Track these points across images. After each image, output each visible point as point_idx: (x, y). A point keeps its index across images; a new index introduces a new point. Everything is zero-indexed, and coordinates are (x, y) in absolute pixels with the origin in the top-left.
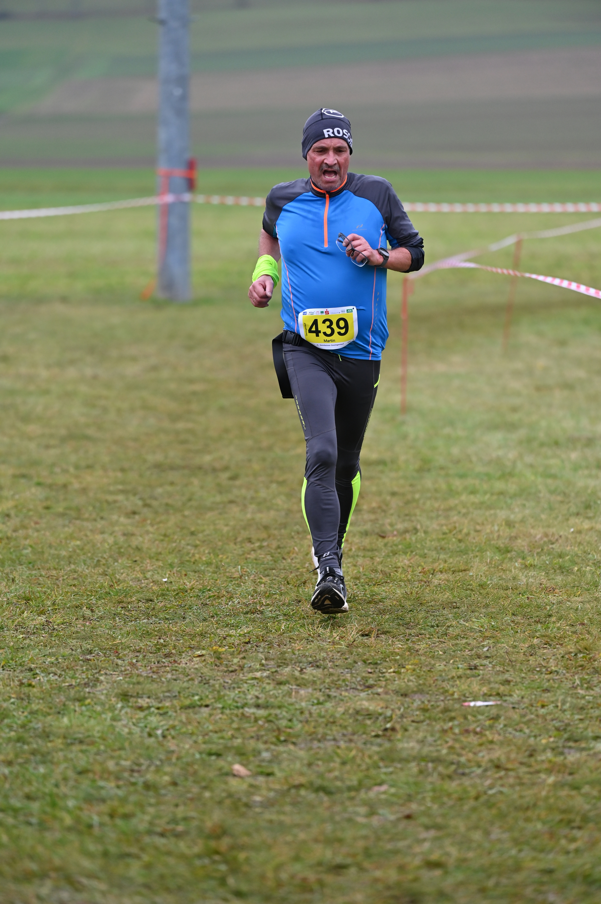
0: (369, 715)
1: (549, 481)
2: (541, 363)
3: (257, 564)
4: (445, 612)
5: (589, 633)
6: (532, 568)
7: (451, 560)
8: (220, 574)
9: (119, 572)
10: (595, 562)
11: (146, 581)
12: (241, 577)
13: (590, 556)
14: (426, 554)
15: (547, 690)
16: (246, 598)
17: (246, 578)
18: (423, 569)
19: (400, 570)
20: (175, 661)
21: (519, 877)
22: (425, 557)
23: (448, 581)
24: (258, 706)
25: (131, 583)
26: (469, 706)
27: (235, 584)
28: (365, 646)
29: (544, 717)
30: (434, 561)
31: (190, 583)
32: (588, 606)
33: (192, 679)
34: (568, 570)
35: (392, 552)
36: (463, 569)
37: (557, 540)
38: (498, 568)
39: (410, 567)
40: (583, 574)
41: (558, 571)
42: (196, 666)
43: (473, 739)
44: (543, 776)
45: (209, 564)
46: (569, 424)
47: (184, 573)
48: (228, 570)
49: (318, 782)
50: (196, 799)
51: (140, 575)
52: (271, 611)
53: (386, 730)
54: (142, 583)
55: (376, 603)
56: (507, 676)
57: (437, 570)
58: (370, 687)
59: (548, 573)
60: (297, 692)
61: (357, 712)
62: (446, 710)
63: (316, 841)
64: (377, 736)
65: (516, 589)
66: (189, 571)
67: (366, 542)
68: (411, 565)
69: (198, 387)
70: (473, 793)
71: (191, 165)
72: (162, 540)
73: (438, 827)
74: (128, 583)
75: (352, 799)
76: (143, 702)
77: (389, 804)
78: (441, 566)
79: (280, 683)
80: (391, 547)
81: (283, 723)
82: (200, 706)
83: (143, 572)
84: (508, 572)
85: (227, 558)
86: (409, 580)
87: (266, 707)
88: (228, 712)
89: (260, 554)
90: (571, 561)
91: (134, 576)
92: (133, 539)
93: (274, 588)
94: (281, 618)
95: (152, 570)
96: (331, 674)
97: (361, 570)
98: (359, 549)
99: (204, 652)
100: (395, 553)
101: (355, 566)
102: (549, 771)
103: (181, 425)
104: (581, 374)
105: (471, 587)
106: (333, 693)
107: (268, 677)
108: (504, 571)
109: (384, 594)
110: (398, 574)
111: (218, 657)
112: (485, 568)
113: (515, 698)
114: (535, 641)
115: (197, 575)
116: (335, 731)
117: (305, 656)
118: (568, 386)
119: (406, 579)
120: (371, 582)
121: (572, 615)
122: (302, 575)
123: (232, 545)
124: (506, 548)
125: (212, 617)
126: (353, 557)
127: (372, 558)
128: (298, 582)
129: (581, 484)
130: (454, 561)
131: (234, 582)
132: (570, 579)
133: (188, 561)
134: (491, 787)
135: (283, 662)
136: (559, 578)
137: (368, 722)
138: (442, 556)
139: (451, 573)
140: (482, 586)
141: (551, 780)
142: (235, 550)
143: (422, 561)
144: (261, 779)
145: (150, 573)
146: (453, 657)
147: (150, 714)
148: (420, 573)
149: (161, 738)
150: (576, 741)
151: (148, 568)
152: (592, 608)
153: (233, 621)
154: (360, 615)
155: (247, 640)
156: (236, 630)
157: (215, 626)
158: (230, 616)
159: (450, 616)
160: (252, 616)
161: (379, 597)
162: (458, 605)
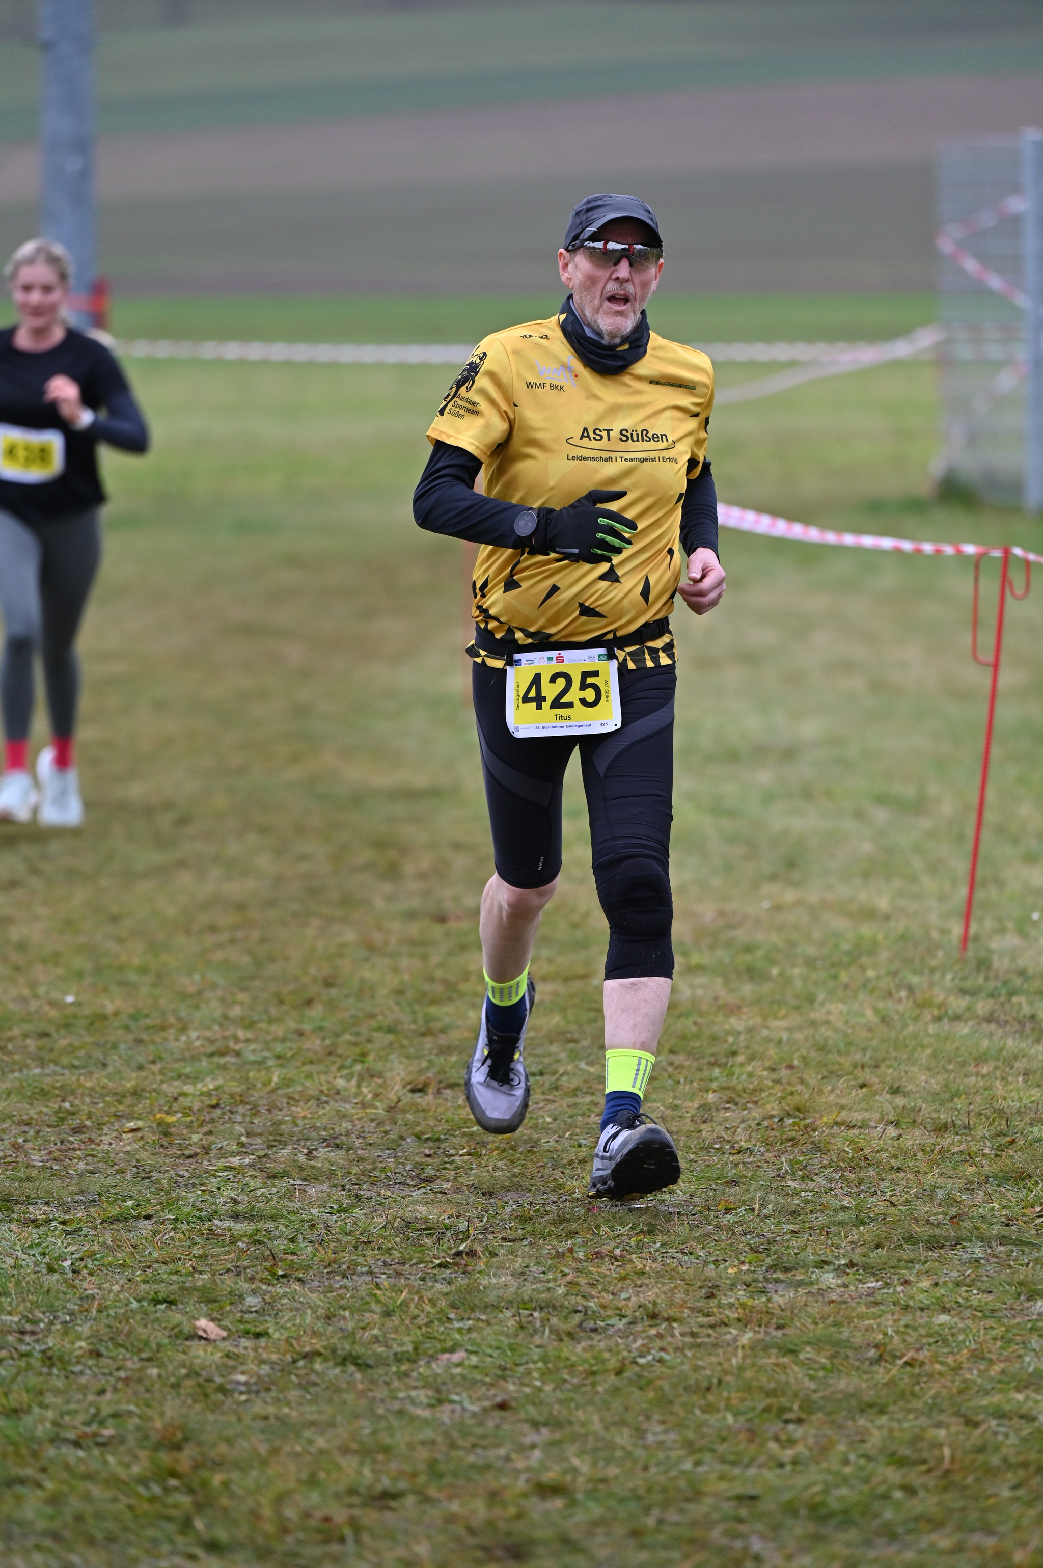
0: (429, 1229)
1: (725, 821)
3: (227, 969)
4: (554, 1048)
5: (802, 1081)
6: (698, 971)
7: (560, 959)
8: (164, 987)
10: (808, 959)
11: (37, 1001)
12: (200, 993)
13: (799, 949)
15: (733, 1183)
16: (209, 1028)
17: (210, 994)
20: (91, 1140)
21: (698, 1510)
23: (557, 995)
24: (236, 1217)
25: (11, 1005)
27: (189, 1005)
28: (419, 1109)
29: (730, 1229)
31: (113, 1003)
32: (799, 1035)
33: (122, 1172)
34: (761, 974)
35: (458, 946)
36: (581, 974)
37: (741, 922)
40: (789, 980)
41: (745, 976)
42: (128, 1148)
43: (609, 1269)
44: (732, 1331)
45: (144, 971)
46: (752, 723)
47: (102, 987)
48: (177, 981)
49: (345, 1348)
50: (135, 1380)
51: (26, 992)
52: (253, 1051)
53: (459, 1254)
54: (30, 1006)
55: (435, 1035)
58: (429, 1180)
59: (727, 980)
60: (303, 1191)
61: (408, 1224)
62: (562, 1220)
63: (345, 1451)
64: (444, 1266)
66: (110, 983)
67: (414, 929)
70: (613, 1363)
71: (99, 290)
72: (63, 931)
73: (555, 1423)
75: (404, 1376)
76: (38, 1212)
77: (467, 1383)
79: (274, 1176)
80: (457, 937)
81: (281, 1245)
82: (137, 1218)
83: (32, 986)
85: (176, 959)
87: (251, 1217)
88: (184, 1226)
89: (234, 954)
90: (766, 958)
91: (15, 994)
92: (13, 928)
93: (257, 1011)
94: (271, 1062)
95: (47, 983)
96: (361, 1159)
97: (407, 978)
98: (401, 941)
99: (140, 1124)
100: (463, 949)
101: (396, 971)
102: (743, 1323)
106: (365, 1192)
107: (251, 1166)
109: (447, 1020)
110: (470, 985)
111: (165, 1131)
113: (680, 1196)
114: (711, 1097)
115: (124, 989)
116: (371, 1258)
117: (314, 1128)
120: (424, 998)
121: (772, 1052)
122: (305, 987)
123: (183, 938)
125: (153, 1062)
126: (391, 955)
127: (424, 957)
128: (300, 1001)
129: (777, 825)
130: (566, 961)
131: (188, 1002)
132: (765, 989)
133: (108, 966)
134: (643, 1352)
135: (277, 1139)
136: (747, 989)
137: (428, 1242)
139: (561, 981)
141: (747, 1337)
142: (189, 946)
144: (246, 1344)
145: (43, 988)
146: (570, 1126)
147: (51, 1233)
149: (69, 1275)
150: (787, 1270)
151: (40, 979)
152: (807, 1039)
153: (188, 1070)
154: (408, 1057)
155: (214, 1102)
156: (194, 1084)
157: (159, 1078)
158: (183, 1060)
159: (563, 1056)
160: (222, 1061)
161: (438, 1025)
162: (576, 1036)
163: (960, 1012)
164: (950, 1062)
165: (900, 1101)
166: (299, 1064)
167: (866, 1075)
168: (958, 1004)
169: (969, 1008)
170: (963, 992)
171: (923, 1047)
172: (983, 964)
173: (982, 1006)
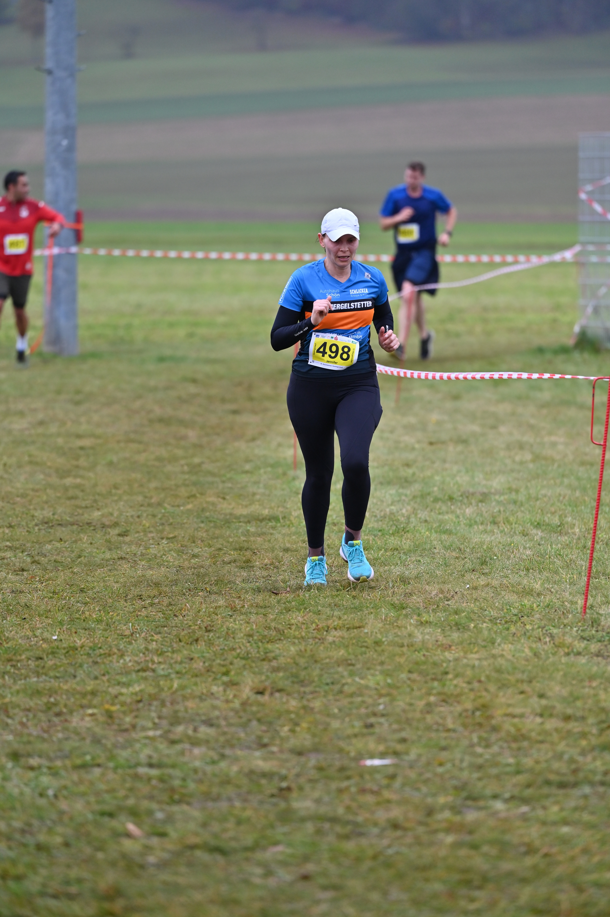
0: (264, 775)
1: (444, 537)
2: (434, 417)
3: (148, 621)
4: (340, 669)
5: (486, 690)
6: (427, 625)
7: (346, 617)
8: (111, 631)
9: (8, 630)
10: (492, 618)
11: (36, 639)
12: (132, 635)
13: (487, 612)
14: (320, 611)
15: (444, 749)
16: (137, 655)
17: (138, 635)
18: (317, 626)
19: (294, 627)
20: (66, 721)
22: (319, 614)
23: (343, 638)
24: (151, 766)
25: (20, 641)
26: (365, 766)
27: (126, 641)
28: (260, 704)
29: (441, 776)
30: (328, 618)
31: (80, 640)
32: (485, 663)
33: (84, 739)
34: (464, 627)
35: (285, 608)
36: (358, 625)
37: (453, 597)
38: (393, 624)
39: (304, 624)
40: (480, 631)
41: (454, 628)
42: (88, 725)
43: (369, 799)
44: (441, 836)
45: (99, 621)
46: (463, 479)
47: (74, 630)
48: (118, 628)
49: (213, 842)
50: (89, 861)
51: (29, 633)
52: (163, 669)
53: (281, 789)
54: (32, 641)
55: (270, 661)
56: (404, 734)
57: (331, 627)
58: (265, 746)
59: (444, 630)
60: (191, 751)
61: (252, 772)
62: (342, 769)
63: (212, 902)
64: (273, 796)
65: (412, 646)
66: (79, 629)
67: (259, 599)
68: (304, 622)
69: (86, 442)
70: (370, 852)
71: (78, 217)
72: (51, 598)
73: (335, 887)
74: (17, 641)
75: (247, 859)
76: (34, 762)
77: (284, 864)
78: (336, 623)
79: (173, 742)
80: (285, 603)
81: (177, 783)
82: (93, 766)
83: (33, 630)
84: (403, 629)
85: (117, 615)
86: (303, 638)
87: (159, 766)
88: (120, 771)
89: (152, 612)
90: (467, 618)
91: (23, 634)
92: (22, 596)
93: (166, 646)
94: (173, 676)
95: (42, 628)
96: (225, 733)
97: (254, 627)
98: (252, 605)
99: (95, 711)
100: (288, 610)
101: (248, 623)
102: (448, 830)
103: (69, 481)
104: (476, 428)
105: (365, 644)
106: (228, 752)
107: (161, 736)
108: (399, 627)
109: (277, 652)
110: (292, 631)
111: (110, 715)
112: (380, 625)
113: (413, 756)
114: (432, 699)
115: (87, 632)
116: (230, 791)
117: (198, 714)
118: (463, 441)
119: (299, 636)
120: (264, 639)
121: (469, 672)
122: (194, 632)
123: (122, 602)
124: (402, 604)
125: (104, 675)
126: (245, 614)
127: (265, 615)
128: (191, 640)
129: (476, 539)
130: (349, 618)
131: (125, 640)
132: (466, 635)
133: (78, 618)
134: (389, 846)
135: (176, 720)
136: (455, 635)
137: (263, 781)
138: (336, 613)
139: (345, 630)
140: (377, 643)
141: (450, 839)
142: (126, 607)
143: (315, 618)
144: (155, 841)
145: (39, 631)
146: (349, 715)
147: (42, 774)
148: (314, 630)
149: (52, 798)
150: (474, 800)
151: (38, 626)
152: (489, 665)
153: (124, 680)
154: (254, 673)
155: (139, 698)
156: (128, 688)
157: (107, 684)
158: (121, 674)
159: (345, 673)
160: (144, 674)
161: (273, 655)
162: (353, 662)
163: (581, 650)
164: (574, 679)
165: (544, 702)
166: (190, 677)
167: (525, 687)
168: (580, 645)
169: (586, 648)
170: (583, 638)
171: (558, 670)
172: (595, 622)
173: (594, 647)
